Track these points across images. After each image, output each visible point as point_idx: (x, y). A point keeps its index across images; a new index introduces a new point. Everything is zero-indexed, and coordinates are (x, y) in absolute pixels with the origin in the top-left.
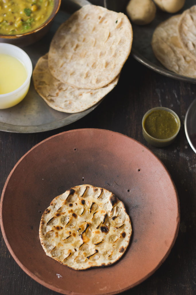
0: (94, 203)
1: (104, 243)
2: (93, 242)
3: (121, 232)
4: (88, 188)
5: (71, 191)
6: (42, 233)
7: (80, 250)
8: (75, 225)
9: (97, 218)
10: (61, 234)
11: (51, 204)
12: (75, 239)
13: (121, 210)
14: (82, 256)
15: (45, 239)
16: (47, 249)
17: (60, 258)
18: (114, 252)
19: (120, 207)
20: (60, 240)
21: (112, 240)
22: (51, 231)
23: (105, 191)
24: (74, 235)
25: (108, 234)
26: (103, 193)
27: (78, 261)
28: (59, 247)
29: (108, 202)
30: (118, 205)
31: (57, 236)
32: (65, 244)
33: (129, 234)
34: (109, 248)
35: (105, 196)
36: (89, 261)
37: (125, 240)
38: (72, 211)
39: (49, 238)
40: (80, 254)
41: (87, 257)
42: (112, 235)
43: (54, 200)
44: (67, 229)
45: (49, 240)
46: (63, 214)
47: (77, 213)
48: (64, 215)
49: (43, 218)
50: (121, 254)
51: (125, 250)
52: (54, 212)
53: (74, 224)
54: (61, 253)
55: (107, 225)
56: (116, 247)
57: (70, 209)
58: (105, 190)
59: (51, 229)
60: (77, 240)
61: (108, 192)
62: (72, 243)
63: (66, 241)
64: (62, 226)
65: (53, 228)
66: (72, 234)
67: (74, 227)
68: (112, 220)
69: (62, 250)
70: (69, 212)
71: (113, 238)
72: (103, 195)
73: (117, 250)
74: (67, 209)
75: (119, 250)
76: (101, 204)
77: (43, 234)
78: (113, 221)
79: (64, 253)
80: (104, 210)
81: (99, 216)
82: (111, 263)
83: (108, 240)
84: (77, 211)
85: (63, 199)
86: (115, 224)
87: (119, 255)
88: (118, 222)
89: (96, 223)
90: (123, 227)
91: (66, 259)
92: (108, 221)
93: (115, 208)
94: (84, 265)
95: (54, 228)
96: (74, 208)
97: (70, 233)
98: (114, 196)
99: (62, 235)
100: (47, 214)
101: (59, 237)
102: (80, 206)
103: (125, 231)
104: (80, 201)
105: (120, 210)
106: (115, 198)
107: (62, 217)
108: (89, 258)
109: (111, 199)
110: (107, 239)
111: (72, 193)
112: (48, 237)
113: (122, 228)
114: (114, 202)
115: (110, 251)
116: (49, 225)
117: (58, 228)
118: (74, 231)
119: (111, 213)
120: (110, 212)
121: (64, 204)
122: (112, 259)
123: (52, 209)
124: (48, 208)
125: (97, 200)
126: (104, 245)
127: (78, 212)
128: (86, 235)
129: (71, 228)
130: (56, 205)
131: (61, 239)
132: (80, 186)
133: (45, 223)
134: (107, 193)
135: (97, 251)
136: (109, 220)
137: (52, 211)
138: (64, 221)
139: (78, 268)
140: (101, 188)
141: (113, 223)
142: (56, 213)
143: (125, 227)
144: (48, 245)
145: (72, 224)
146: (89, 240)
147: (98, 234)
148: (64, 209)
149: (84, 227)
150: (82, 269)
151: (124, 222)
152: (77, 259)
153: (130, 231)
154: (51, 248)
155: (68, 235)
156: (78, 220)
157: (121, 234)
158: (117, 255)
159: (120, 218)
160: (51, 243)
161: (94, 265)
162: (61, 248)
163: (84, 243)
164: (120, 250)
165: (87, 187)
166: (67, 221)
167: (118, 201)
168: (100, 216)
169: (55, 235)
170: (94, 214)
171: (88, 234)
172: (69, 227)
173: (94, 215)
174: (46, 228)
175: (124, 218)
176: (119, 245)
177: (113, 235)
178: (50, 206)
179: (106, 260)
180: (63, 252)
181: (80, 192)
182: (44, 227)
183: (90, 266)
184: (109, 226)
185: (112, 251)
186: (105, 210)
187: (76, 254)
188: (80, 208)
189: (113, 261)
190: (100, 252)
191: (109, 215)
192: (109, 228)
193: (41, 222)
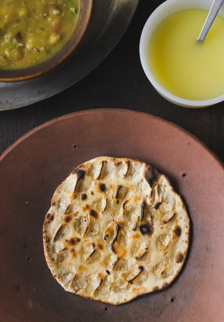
0: (120, 187)
1: (150, 253)
2: (132, 253)
3: (173, 227)
4: (105, 163)
5: (78, 173)
6: (50, 258)
7: (115, 271)
8: (98, 229)
9: (130, 209)
10: (80, 251)
11: (52, 204)
12: (103, 254)
13: (166, 189)
14: (121, 280)
15: (57, 268)
16: (64, 283)
17: (88, 291)
18: (168, 263)
19: (163, 184)
20: (81, 261)
21: (162, 244)
22: (64, 250)
23: (133, 163)
24: (101, 247)
25: (153, 236)
26: (132, 166)
27: (116, 289)
28: (82, 273)
29: (142, 180)
30: (159, 183)
31: (75, 255)
32: (90, 266)
33: (185, 227)
34: (160, 260)
35: (135, 170)
36: (133, 286)
37: (181, 239)
38: (88, 207)
39: (63, 263)
40: (117, 278)
41: (129, 282)
42: (160, 236)
43: (55, 194)
44: (87, 240)
45: (63, 266)
46: (75, 215)
47: (96, 207)
48: (78, 217)
49: (46, 231)
50: (180, 265)
51: (185, 257)
52: (59, 216)
53: (96, 228)
54: (87, 281)
55: (149, 219)
56: (170, 255)
57: (84, 203)
58: (134, 161)
59: (63, 247)
60: (106, 255)
61: (139, 163)
62: (99, 260)
63: (90, 261)
64: (78, 236)
65: (64, 243)
66: (96, 247)
67: (97, 233)
68: (154, 210)
69: (87, 276)
70: (84, 210)
71: (161, 240)
72: (133, 169)
73: (172, 260)
74: (80, 204)
75: (175, 260)
76: (132, 186)
77: (53, 260)
78: (157, 211)
79: (91, 280)
80: (138, 194)
81: (132, 207)
82: (166, 284)
83: (155, 246)
84: (97, 203)
85: (69, 191)
86: (160, 215)
87: (177, 267)
88: (164, 210)
89: (130, 220)
90: (175, 218)
91: (98, 290)
92: (149, 212)
93: (156, 188)
94: (126, 295)
95: (67, 243)
96: (89, 201)
97: (94, 245)
98: (149, 169)
99: (82, 251)
100: (50, 223)
101: (79, 256)
102: (99, 194)
103: (179, 224)
104: (98, 186)
105: (164, 189)
106: (153, 173)
107: (75, 221)
108: (131, 282)
109: (146, 176)
110: (153, 245)
111: (82, 175)
112: (61, 261)
113: (173, 221)
114: (152, 180)
115: (161, 263)
116: (57, 240)
117: (73, 242)
118: (99, 241)
119: (151, 199)
120: (149, 197)
121: (73, 199)
122: (167, 275)
123: (56, 212)
124: (49, 212)
125: (125, 180)
126: (150, 255)
127: (98, 206)
128: (119, 245)
129: (92, 236)
130: (60, 202)
131: (81, 257)
132: (92, 161)
133: (50, 239)
134: (137, 165)
135: (142, 268)
136: (150, 210)
137: (57, 216)
138: (79, 227)
139: (118, 301)
140: (126, 160)
141: (157, 215)
142: (64, 216)
143: (178, 218)
144: (64, 274)
145: (93, 229)
146: (125, 252)
147: (137, 239)
148: (75, 206)
149: (113, 229)
150: (125, 301)
151: (174, 209)
152: (114, 286)
153: (187, 224)
154: (70, 277)
155: (92, 250)
156: (101, 220)
157: (173, 231)
158: (174, 268)
159: (167, 203)
160: (68, 270)
161: (142, 292)
162: (85, 274)
163: (118, 259)
164: (178, 259)
165: (103, 162)
166: (85, 225)
167: (158, 175)
168: (134, 206)
169: (70, 255)
170: (124, 204)
171: (121, 241)
172: (90, 236)
173: (124, 207)
174: (54, 246)
175: (174, 202)
176: (174, 251)
177: (162, 235)
178: (51, 206)
179: (159, 279)
180: (90, 278)
181: (93, 170)
182: (52, 246)
183: (137, 295)
184: (152, 221)
185: (164, 264)
186: (140, 194)
187: (110, 278)
188: (99, 198)
189: (169, 280)
190: (146, 268)
191: (148, 201)
192: (153, 224)
193: (44, 240)
